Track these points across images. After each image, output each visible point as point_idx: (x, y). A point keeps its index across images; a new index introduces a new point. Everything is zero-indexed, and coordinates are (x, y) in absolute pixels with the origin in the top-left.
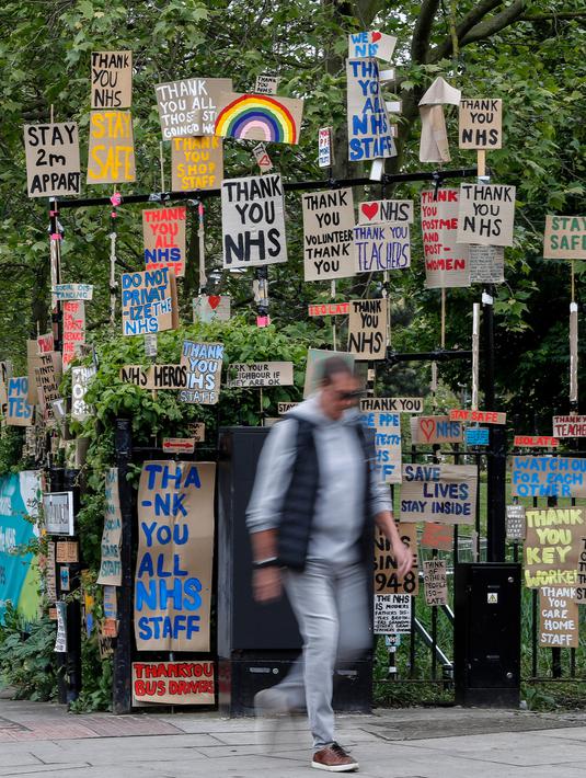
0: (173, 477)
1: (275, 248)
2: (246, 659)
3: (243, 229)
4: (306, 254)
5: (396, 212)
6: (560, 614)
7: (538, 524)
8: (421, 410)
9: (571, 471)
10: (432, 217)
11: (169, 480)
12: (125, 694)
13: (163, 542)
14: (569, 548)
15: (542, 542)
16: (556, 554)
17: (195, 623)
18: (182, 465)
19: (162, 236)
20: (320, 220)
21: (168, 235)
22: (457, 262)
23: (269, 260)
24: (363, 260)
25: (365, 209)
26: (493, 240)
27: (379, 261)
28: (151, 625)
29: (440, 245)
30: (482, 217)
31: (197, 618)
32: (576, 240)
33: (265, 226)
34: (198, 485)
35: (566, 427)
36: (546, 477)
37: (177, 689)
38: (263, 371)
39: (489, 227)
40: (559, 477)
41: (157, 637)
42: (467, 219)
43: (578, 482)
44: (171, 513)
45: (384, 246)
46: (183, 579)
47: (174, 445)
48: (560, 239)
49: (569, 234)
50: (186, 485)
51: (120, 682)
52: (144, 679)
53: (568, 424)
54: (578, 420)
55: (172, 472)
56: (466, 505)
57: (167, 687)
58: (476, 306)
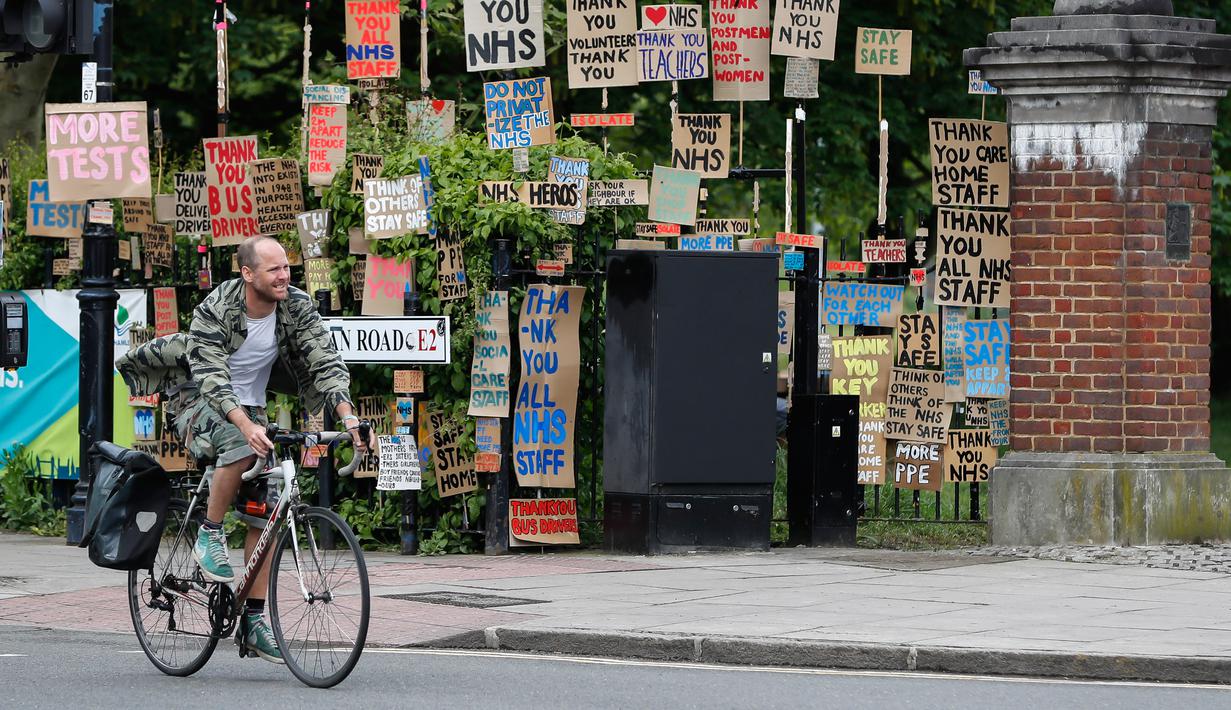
0: (547, 302)
1: (527, 51)
2: (664, 494)
3: (489, 28)
4: (570, 59)
5: (685, 17)
6: (867, 449)
7: (845, 354)
8: (749, 233)
9: (879, 298)
10: (727, 24)
11: (543, 305)
12: (503, 534)
13: (539, 371)
14: (875, 380)
15: (850, 373)
16: (863, 386)
17: (560, 458)
18: (557, 289)
19: (370, 31)
20: (589, 23)
21: (378, 30)
22: (756, 74)
23: (520, 63)
24: (647, 68)
25: (650, 13)
26: (813, 53)
27: (667, 70)
28: (526, 459)
29: (738, 56)
30: (800, 28)
31: (561, 452)
32: (884, 54)
33: (516, 27)
34: (566, 311)
35: (876, 253)
36: (856, 304)
37: (548, 528)
38: (619, 189)
39: (807, 39)
40: (867, 304)
41: (532, 472)
42: (783, 29)
43: (886, 309)
44: (544, 339)
45: (674, 54)
46: (551, 410)
47: (547, 267)
48: (869, 52)
49: (878, 48)
50: (557, 311)
51: (499, 520)
52: (519, 517)
53: (878, 248)
54: (888, 244)
55: (547, 296)
56: (783, 333)
57: (538, 525)
58: (789, 122)
